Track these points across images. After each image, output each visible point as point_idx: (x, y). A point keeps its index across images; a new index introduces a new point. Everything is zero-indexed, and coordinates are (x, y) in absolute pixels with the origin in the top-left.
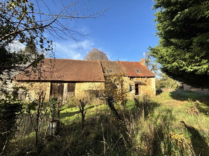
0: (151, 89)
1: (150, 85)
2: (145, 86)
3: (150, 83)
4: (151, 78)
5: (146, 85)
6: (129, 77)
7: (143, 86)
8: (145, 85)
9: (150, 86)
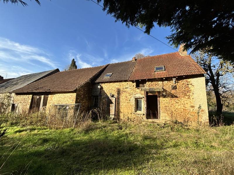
0: (193, 107)
1: (187, 97)
2: (173, 100)
3: (189, 91)
4: (189, 80)
5: (177, 97)
6: (133, 82)
7: (167, 100)
8: (173, 97)
9: (189, 98)
